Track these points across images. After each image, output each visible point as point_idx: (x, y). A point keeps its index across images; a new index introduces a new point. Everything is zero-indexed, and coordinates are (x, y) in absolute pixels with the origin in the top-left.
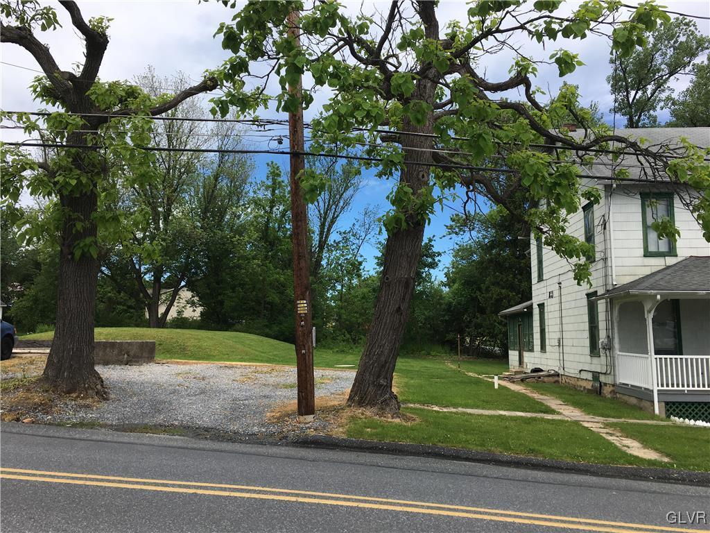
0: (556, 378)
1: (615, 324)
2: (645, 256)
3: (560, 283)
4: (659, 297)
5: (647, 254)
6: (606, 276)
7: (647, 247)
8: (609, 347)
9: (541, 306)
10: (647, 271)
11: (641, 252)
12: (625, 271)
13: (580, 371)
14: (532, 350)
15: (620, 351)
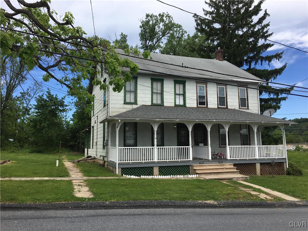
0: (94, 160)
1: (110, 134)
2: (124, 104)
3: (97, 117)
4: (120, 121)
5: (125, 103)
6: (108, 112)
7: (125, 100)
8: (107, 145)
9: (93, 127)
10: (125, 110)
11: (123, 102)
12: (116, 110)
13: (100, 156)
14: (90, 148)
15: (111, 146)
